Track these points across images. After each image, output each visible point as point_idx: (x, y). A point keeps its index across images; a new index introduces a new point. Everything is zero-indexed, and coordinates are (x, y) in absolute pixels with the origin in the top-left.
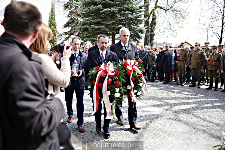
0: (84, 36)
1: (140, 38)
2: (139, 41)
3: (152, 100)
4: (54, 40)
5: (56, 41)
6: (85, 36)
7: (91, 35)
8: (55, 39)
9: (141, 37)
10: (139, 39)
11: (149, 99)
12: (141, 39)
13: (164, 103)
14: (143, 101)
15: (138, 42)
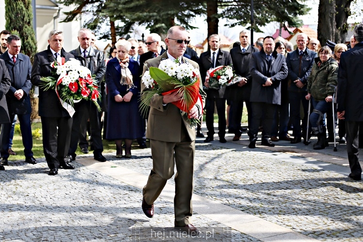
0: (120, 6)
1: (298, 10)
2: (295, 20)
3: (316, 217)
4: (23, 20)
5: (29, 23)
6: (123, 8)
7: (141, 2)
8: (26, 19)
9: (302, 6)
10: (295, 14)
11: (308, 212)
12: (301, 13)
13: (357, 228)
14: (286, 217)
15: (292, 24)
